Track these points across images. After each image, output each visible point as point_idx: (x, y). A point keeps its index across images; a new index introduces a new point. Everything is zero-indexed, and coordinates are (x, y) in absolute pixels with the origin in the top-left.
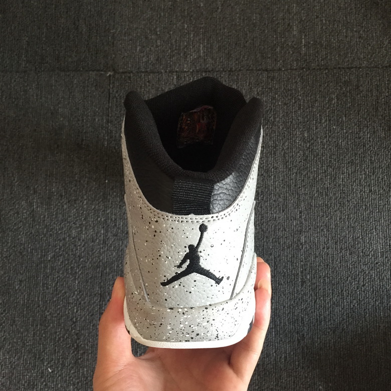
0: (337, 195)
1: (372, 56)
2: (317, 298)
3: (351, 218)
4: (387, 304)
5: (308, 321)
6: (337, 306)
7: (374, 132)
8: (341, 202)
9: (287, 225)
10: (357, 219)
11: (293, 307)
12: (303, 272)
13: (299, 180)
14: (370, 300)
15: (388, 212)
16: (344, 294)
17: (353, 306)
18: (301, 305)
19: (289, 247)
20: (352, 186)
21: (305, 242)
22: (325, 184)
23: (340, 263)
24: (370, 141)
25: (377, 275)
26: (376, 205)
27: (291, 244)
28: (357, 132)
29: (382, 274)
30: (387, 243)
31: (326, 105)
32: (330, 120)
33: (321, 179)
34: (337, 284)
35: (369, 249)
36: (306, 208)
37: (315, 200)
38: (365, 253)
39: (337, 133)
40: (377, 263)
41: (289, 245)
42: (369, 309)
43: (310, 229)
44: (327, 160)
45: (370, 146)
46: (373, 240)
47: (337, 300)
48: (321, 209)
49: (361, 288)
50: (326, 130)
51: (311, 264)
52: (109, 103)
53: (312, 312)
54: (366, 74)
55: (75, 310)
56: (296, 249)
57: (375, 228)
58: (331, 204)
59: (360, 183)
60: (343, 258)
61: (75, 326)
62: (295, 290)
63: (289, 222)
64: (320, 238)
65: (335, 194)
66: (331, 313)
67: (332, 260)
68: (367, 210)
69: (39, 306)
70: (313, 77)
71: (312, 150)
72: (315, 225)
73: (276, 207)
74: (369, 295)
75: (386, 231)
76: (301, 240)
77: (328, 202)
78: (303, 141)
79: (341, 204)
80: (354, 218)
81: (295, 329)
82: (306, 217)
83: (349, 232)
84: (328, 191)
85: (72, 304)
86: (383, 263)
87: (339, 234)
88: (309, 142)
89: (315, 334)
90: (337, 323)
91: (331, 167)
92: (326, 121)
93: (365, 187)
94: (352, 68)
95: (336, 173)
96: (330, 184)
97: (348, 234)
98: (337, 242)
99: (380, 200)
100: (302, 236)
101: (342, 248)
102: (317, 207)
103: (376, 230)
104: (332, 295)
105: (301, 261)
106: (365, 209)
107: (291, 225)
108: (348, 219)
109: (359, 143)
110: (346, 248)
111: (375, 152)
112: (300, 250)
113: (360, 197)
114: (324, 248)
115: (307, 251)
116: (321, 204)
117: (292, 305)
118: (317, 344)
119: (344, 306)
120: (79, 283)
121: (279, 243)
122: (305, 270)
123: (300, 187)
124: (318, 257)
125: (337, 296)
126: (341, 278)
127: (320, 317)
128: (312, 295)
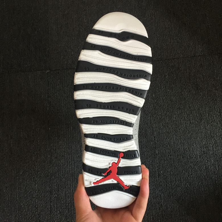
0: (173, 126)
1: (185, 52)
2: (167, 184)
3: (181, 138)
4: (205, 184)
5: (164, 196)
6: (178, 187)
7: (190, 91)
8: (175, 130)
9: (148, 145)
10: (185, 138)
11: (155, 189)
12: (158, 170)
13: (152, 120)
14: (196, 182)
15: (201, 133)
16: (181, 180)
17: (187, 186)
18: (159, 188)
19: (150, 157)
20: (180, 121)
21: (158, 153)
22: (166, 121)
23: (178, 163)
24: (188, 96)
25: (198, 168)
26: (194, 130)
27: (151, 155)
28: (180, 92)
29: (201, 167)
30: (202, 150)
31: (163, 79)
32: (166, 87)
33: (164, 118)
34: (177, 175)
35: (193, 154)
36: (157, 135)
37: (161, 130)
38: (191, 156)
39: (170, 93)
40: (197, 162)
41: (150, 155)
42: (196, 187)
43: (160, 146)
44: (166, 108)
45: (188, 99)
46: (194, 149)
47: (178, 184)
48: (165, 135)
49: (191, 176)
50: (164, 92)
51: (162, 165)
52: (48, 87)
53: (165, 192)
54: (183, 61)
55: (37, 201)
56: (154, 158)
57: (195, 143)
58: (170, 132)
59: (185, 119)
60: (179, 160)
61: (37, 210)
62: (155, 180)
63: (149, 143)
64: (166, 151)
65: (172, 126)
66: (175, 191)
67: (173, 162)
68: (190, 133)
69: (17, 201)
70: (155, 65)
71: (158, 103)
72: (163, 143)
73: (141, 135)
74: (195, 179)
75: (201, 144)
76: (156, 152)
77: (168, 130)
78: (153, 99)
79: (175, 131)
80: (183, 138)
81: (157, 202)
82: (157, 140)
83: (181, 146)
84: (168, 124)
85: (35, 198)
86: (201, 161)
87: (176, 147)
88: (156, 99)
89: (168, 204)
90: (179, 196)
91: (169, 112)
92: (164, 87)
93: (187, 121)
94: (175, 58)
95: (171, 114)
96: (169, 121)
97: (181, 147)
98: (175, 152)
99: (196, 127)
100: (156, 150)
101: (178, 155)
102: (163, 134)
103: (195, 144)
104: (175, 181)
105: (157, 164)
106: (189, 133)
107: (150, 145)
108: (180, 139)
109: (182, 98)
110: (180, 155)
111: (191, 102)
112: (156, 158)
113: (185, 126)
114: (169, 155)
115: (160, 158)
116: (165, 132)
117: (154, 188)
118: (169, 209)
119: (182, 186)
120: (38, 186)
121: (145, 155)
122: (160, 168)
123: (153, 124)
124: (166, 161)
125: (178, 181)
126: (179, 171)
127: (169, 194)
128: (164, 182)
